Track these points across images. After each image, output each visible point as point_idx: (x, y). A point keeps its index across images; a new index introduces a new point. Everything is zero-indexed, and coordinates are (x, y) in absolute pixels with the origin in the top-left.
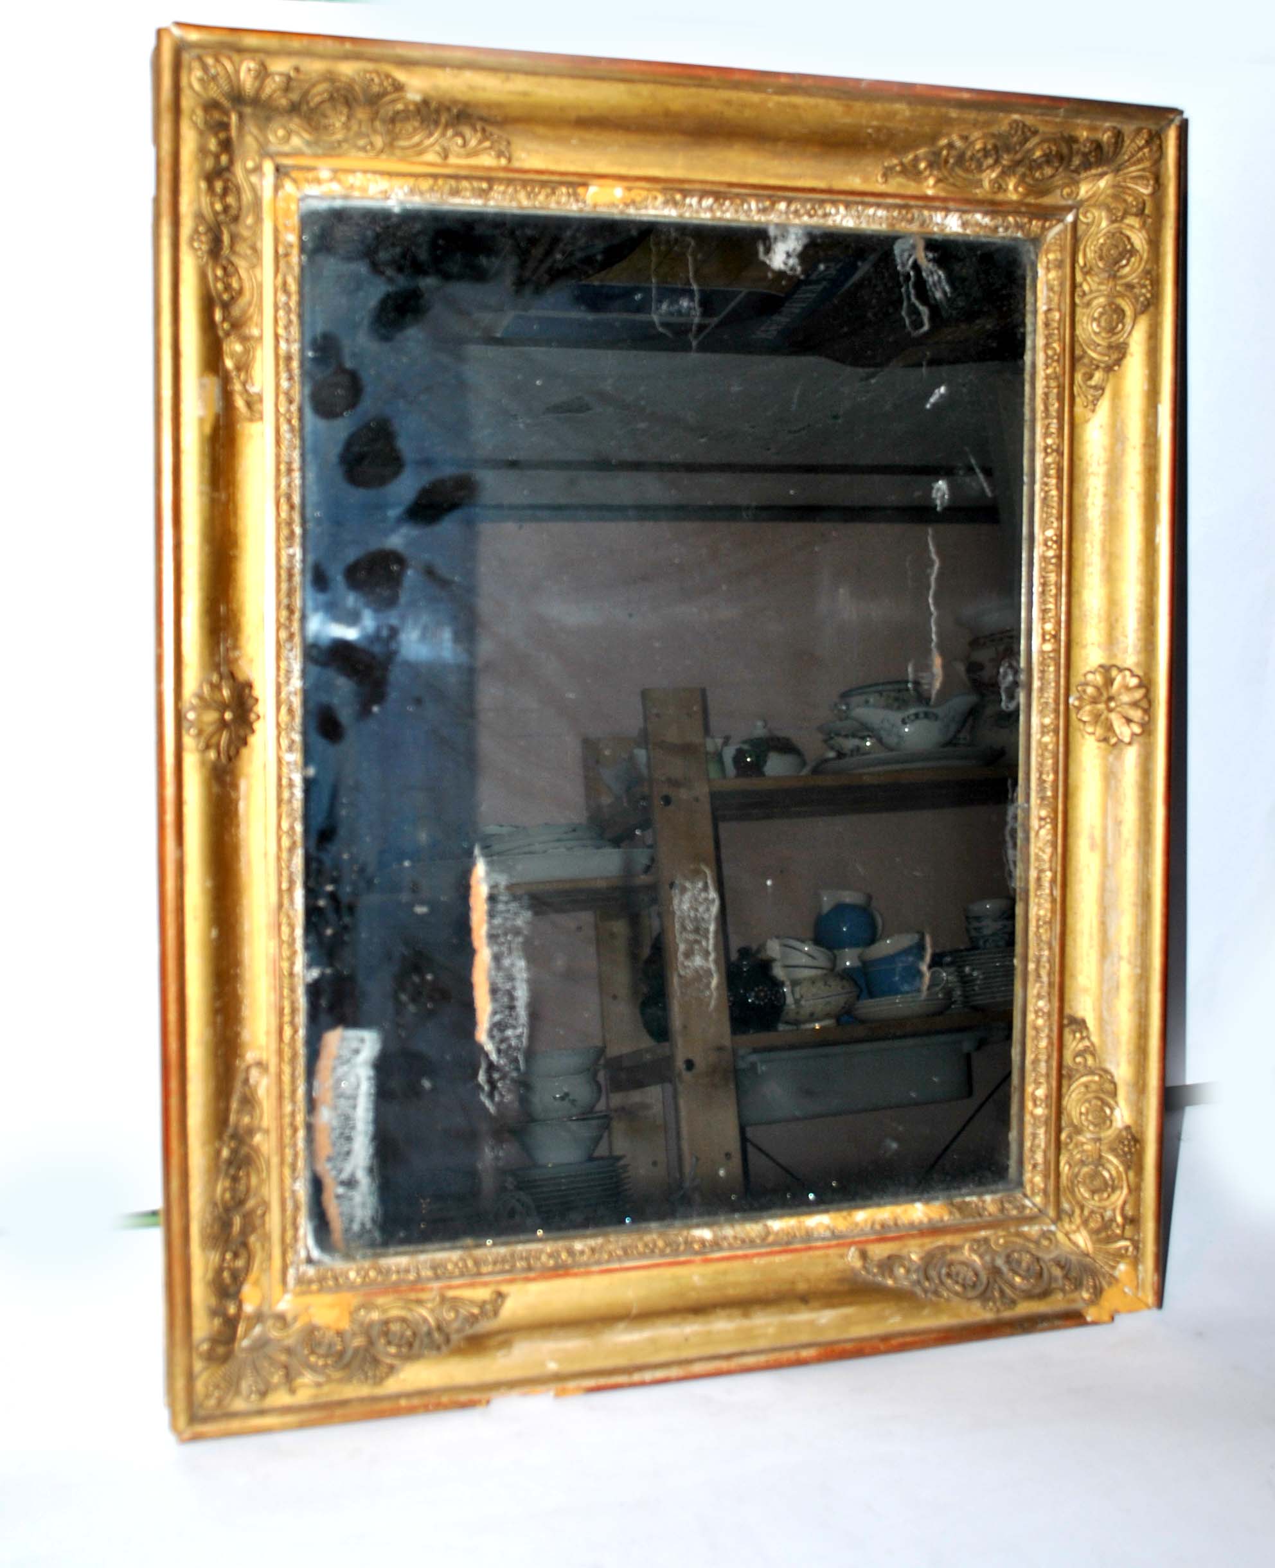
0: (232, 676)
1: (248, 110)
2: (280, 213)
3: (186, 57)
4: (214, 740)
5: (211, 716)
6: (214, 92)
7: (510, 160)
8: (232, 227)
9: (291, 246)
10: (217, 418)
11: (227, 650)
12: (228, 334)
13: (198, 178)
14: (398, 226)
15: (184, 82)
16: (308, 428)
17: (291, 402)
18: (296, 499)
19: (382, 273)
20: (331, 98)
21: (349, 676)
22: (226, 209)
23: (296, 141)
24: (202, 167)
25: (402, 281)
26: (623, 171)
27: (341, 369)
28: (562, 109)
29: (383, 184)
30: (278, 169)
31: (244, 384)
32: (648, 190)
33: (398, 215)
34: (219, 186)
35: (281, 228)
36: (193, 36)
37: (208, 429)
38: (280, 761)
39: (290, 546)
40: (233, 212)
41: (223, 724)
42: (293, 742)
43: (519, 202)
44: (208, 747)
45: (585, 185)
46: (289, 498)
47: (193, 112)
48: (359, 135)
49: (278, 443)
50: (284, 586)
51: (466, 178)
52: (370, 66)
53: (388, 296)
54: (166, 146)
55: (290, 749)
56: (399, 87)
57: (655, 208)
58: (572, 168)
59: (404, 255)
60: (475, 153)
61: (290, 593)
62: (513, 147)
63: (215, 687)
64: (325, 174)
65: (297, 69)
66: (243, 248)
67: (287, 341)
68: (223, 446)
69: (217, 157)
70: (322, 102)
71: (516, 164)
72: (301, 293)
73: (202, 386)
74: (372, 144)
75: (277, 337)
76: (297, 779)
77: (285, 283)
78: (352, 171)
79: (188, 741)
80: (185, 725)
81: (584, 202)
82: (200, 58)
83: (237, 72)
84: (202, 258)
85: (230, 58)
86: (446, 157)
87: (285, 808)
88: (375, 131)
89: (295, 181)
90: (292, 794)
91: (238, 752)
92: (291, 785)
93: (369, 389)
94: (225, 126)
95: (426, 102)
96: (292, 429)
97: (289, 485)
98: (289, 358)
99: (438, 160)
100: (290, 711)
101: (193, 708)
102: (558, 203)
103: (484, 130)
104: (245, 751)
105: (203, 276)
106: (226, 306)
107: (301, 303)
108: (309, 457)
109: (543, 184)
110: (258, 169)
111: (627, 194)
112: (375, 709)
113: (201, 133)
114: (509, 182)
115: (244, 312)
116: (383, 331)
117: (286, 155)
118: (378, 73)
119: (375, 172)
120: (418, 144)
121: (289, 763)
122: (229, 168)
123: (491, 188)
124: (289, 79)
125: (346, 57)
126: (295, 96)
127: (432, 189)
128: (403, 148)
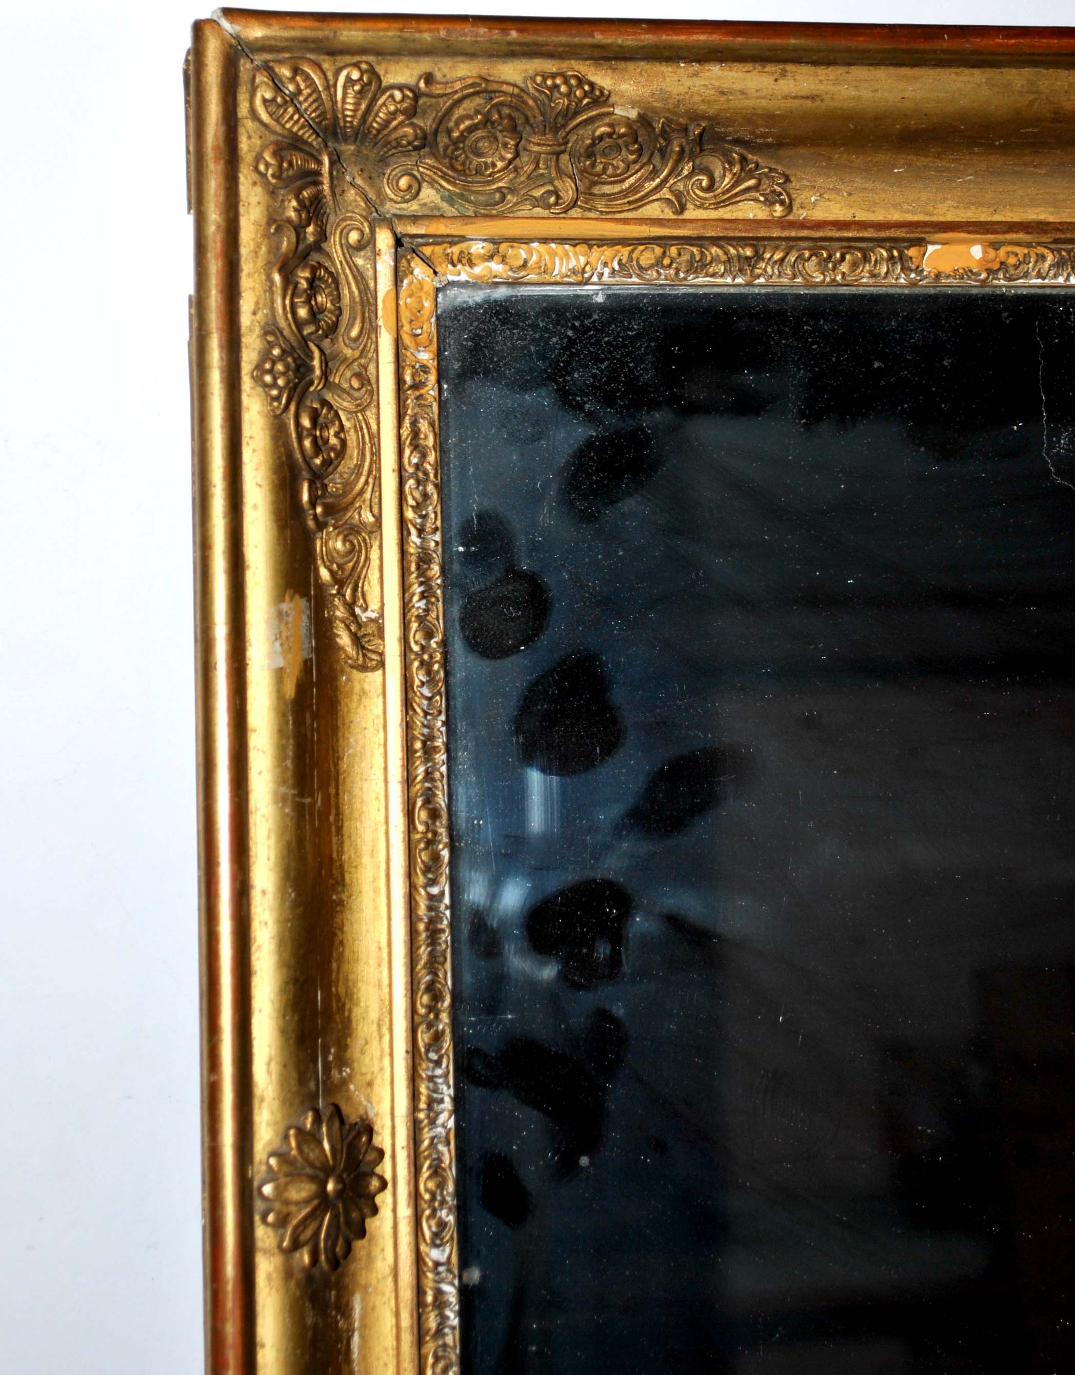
0: (337, 1111)
1: (349, 149)
2: (405, 315)
3: (245, 66)
4: (309, 1233)
5: (301, 1191)
6: (292, 123)
7: (789, 208)
8: (326, 343)
9: (425, 369)
10: (307, 666)
11: (327, 1068)
12: (321, 526)
13: (269, 266)
14: (602, 328)
15: (243, 109)
16: (459, 675)
17: (429, 635)
18: (441, 800)
19: (579, 407)
20: (487, 121)
21: (535, 1104)
22: (315, 314)
23: (428, 194)
24: (274, 249)
25: (611, 419)
26: (984, 216)
27: (512, 573)
28: (878, 118)
29: (576, 258)
30: (398, 243)
31: (350, 607)
32: (1029, 245)
33: (601, 308)
34: (303, 276)
35: (407, 339)
36: (256, 32)
37: (290, 690)
38: (419, 1259)
39: (433, 882)
40: (328, 318)
41: (323, 1201)
42: (442, 1225)
43: (807, 276)
44: (296, 1245)
45: (920, 243)
46: (429, 798)
47: (259, 158)
48: (534, 179)
49: (407, 704)
50: (423, 952)
51: (715, 241)
52: (550, 66)
53: (589, 444)
54: (214, 216)
55: (437, 1240)
56: (600, 98)
57: (1039, 276)
58: (896, 216)
59: (613, 376)
60: (730, 201)
61: (433, 964)
62: (794, 184)
63: (307, 1138)
64: (478, 248)
65: (429, 78)
66: (343, 377)
67: (421, 531)
68: (315, 716)
69: (299, 230)
70: (471, 129)
71: (800, 214)
72: (442, 448)
73: (280, 615)
74: (556, 193)
75: (402, 522)
76: (450, 1291)
77: (415, 433)
78: (526, 241)
79: (263, 1235)
80: (259, 1205)
81: (919, 270)
82: (267, 68)
83: (330, 87)
84: (278, 398)
85: (318, 66)
86: (682, 208)
87: (430, 1348)
88: (560, 172)
89: (427, 262)
90: (443, 1318)
91: (348, 1249)
92: (440, 1303)
93: (560, 606)
94: (312, 178)
95: (644, 120)
96: (431, 681)
97: (428, 775)
98: (424, 559)
99: (669, 214)
100: (437, 1171)
101: (271, 1176)
102: (873, 275)
103: (743, 160)
104: (359, 1244)
105: (278, 430)
106: (317, 478)
107: (442, 464)
108: (461, 726)
109: (849, 245)
110: (367, 244)
111: (992, 253)
112: (584, 1161)
113: (272, 193)
114: (791, 243)
115: (348, 486)
116: (581, 505)
117: (415, 218)
118: (562, 75)
119: (562, 240)
120: (634, 189)
121: (437, 1264)
122: (318, 246)
123: (758, 257)
124: (417, 95)
125: (512, 53)
126: (426, 123)
127: (659, 263)
128: (609, 197)
